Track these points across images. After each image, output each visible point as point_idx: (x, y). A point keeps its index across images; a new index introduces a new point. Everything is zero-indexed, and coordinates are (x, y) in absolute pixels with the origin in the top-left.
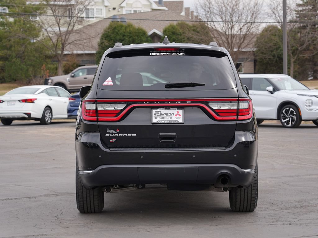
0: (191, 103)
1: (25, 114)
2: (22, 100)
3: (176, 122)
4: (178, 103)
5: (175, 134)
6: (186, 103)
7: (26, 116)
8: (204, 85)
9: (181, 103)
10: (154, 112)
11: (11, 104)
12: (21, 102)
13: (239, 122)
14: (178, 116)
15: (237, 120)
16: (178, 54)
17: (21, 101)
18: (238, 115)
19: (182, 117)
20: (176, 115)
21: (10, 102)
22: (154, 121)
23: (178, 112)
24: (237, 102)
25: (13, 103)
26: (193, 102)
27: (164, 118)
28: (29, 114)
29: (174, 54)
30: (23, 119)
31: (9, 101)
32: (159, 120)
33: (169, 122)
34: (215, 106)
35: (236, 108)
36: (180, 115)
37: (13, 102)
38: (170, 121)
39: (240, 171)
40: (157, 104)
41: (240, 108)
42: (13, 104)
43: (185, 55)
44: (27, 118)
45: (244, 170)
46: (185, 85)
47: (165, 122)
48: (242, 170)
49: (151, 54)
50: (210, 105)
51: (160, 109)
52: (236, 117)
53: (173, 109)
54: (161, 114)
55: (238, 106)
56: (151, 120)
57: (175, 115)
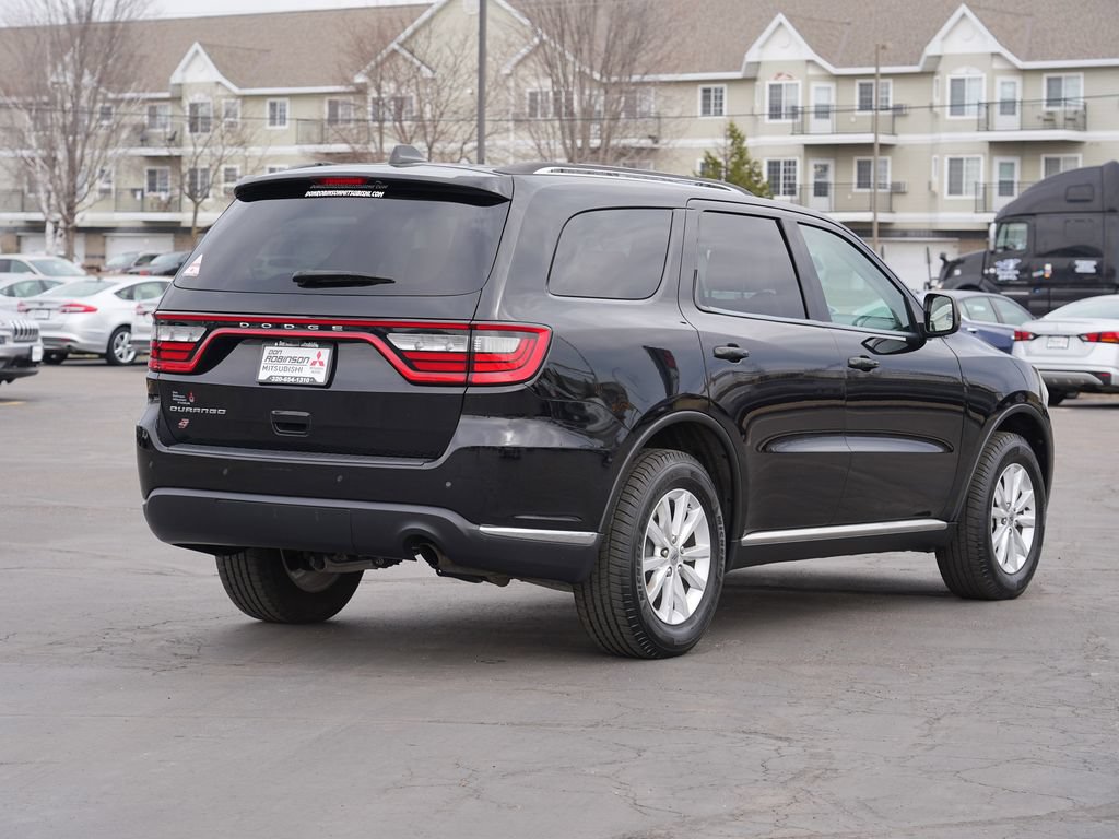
0: (344, 330)
1: (1095, 374)
2: (1087, 335)
3: (307, 381)
4: (313, 330)
5: (306, 414)
6: (331, 329)
7: (1098, 381)
8: (390, 281)
9: (320, 329)
10: (267, 350)
11: (1056, 345)
12: (1083, 341)
13: (471, 391)
14: (317, 365)
15: (467, 384)
16: (368, 193)
17: (1086, 338)
18: (468, 371)
19: (325, 368)
20: (314, 363)
21: (1056, 339)
22: (263, 376)
23: (319, 355)
24: (469, 331)
25: (1062, 342)
26: (347, 327)
27: (285, 369)
28: (1105, 376)
29: (358, 193)
30: (1090, 388)
31: (1050, 336)
32: (273, 374)
33: (293, 380)
34: (405, 343)
35: (463, 349)
36: (322, 363)
37: (1063, 339)
38: (296, 378)
39: (464, 531)
40: (289, 330)
41: (477, 349)
42: (1061, 345)
43: (384, 197)
44: (1101, 386)
45: (482, 529)
46: (340, 280)
47: (285, 380)
48: (474, 527)
49: (309, 194)
50: (392, 337)
51: (281, 344)
52: (461, 377)
53: (310, 345)
54: (281, 359)
55: (471, 344)
56: (256, 372)
57: (311, 361)
